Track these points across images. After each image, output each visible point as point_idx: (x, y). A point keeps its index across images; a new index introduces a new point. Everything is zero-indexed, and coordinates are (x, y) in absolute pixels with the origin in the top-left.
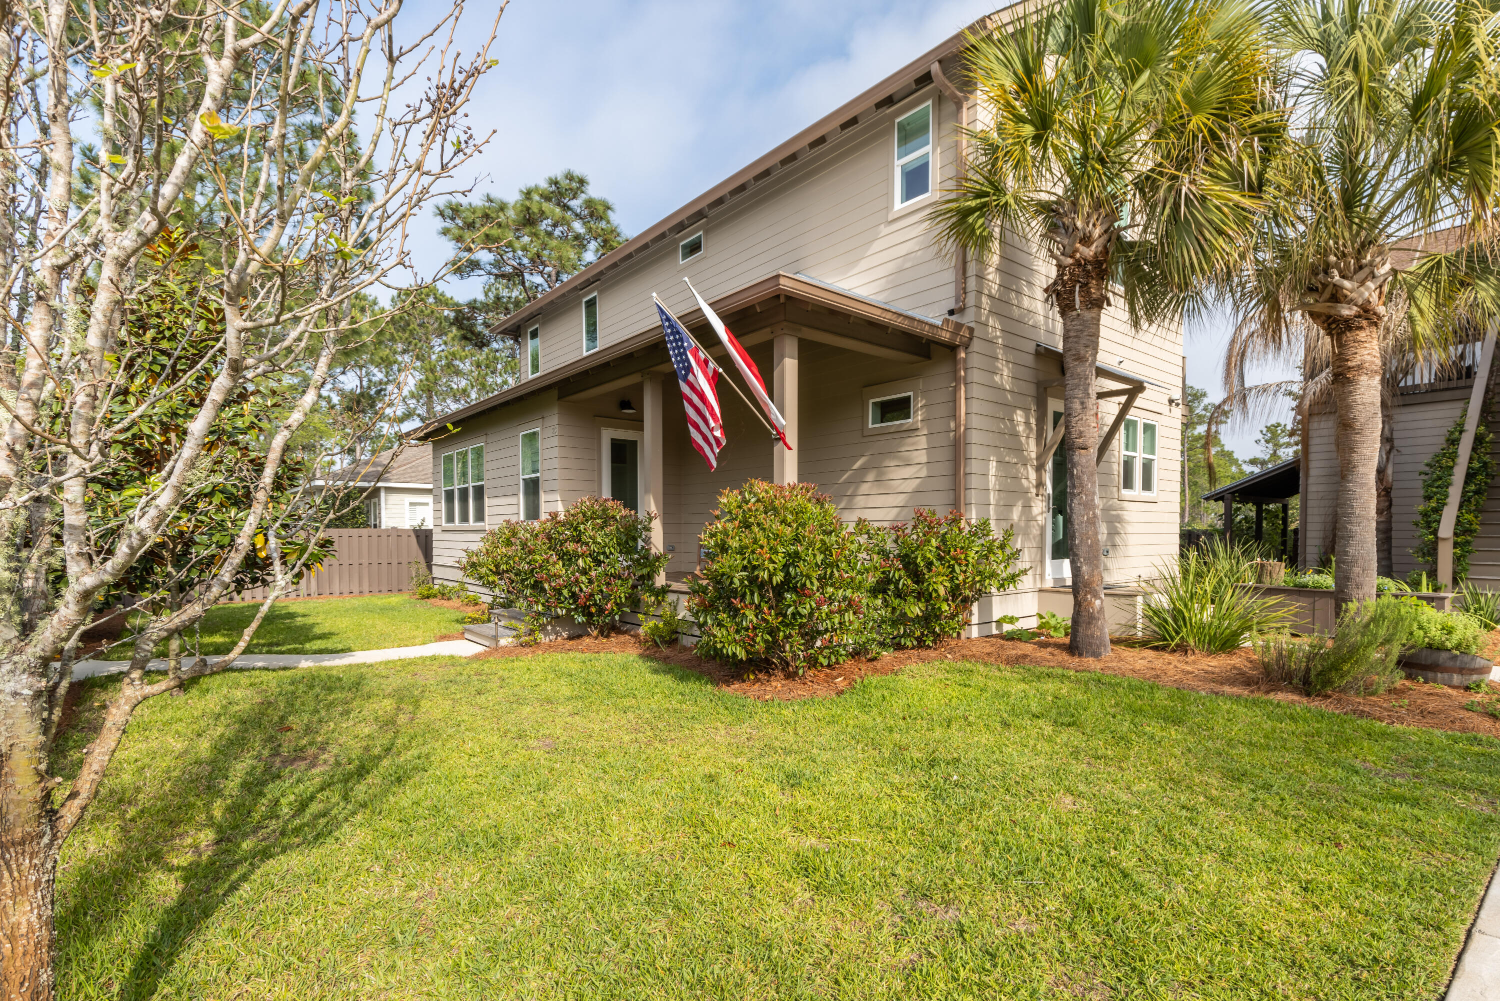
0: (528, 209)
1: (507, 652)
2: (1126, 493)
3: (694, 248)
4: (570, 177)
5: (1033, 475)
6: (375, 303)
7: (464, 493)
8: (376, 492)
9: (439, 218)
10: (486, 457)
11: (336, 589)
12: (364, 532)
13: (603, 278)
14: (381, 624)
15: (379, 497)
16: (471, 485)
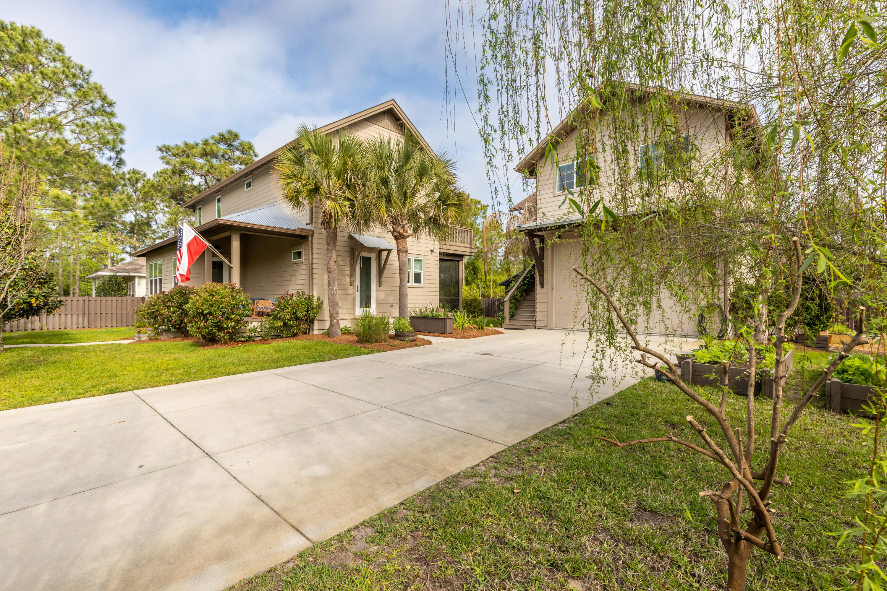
0: (205, 149)
1: (144, 342)
2: (408, 284)
3: (249, 185)
4: (230, 132)
5: (348, 279)
6: (145, 175)
7: (156, 280)
8: (132, 278)
9: (160, 152)
10: (164, 267)
11: (98, 324)
12: (124, 298)
13: (223, 190)
14: (104, 336)
15: (134, 281)
16: (158, 278)
